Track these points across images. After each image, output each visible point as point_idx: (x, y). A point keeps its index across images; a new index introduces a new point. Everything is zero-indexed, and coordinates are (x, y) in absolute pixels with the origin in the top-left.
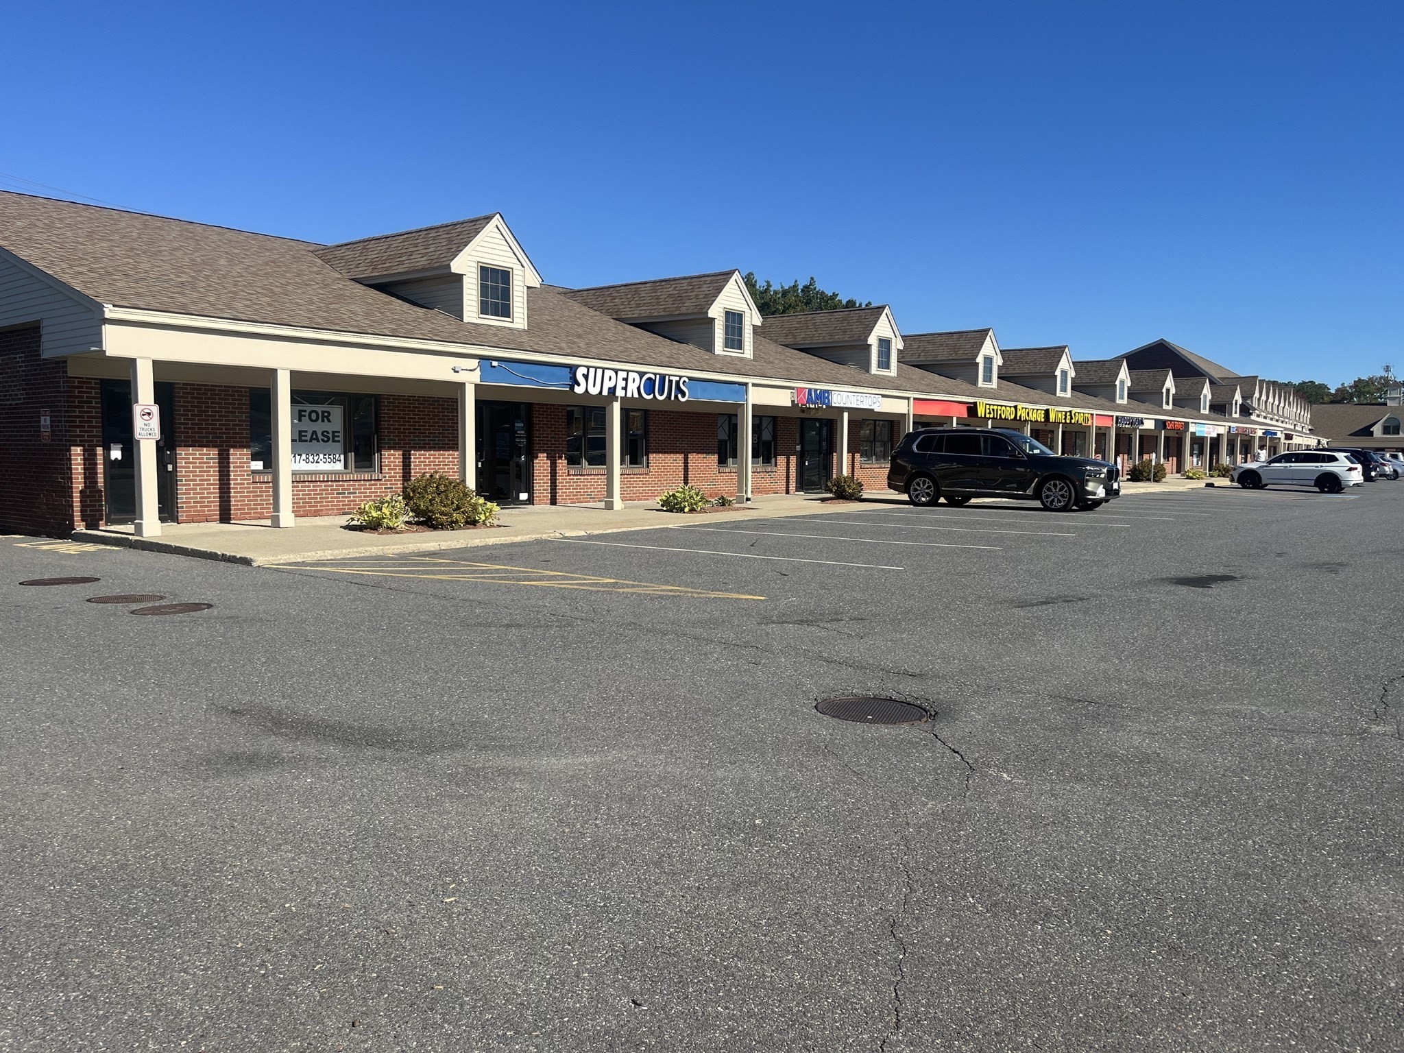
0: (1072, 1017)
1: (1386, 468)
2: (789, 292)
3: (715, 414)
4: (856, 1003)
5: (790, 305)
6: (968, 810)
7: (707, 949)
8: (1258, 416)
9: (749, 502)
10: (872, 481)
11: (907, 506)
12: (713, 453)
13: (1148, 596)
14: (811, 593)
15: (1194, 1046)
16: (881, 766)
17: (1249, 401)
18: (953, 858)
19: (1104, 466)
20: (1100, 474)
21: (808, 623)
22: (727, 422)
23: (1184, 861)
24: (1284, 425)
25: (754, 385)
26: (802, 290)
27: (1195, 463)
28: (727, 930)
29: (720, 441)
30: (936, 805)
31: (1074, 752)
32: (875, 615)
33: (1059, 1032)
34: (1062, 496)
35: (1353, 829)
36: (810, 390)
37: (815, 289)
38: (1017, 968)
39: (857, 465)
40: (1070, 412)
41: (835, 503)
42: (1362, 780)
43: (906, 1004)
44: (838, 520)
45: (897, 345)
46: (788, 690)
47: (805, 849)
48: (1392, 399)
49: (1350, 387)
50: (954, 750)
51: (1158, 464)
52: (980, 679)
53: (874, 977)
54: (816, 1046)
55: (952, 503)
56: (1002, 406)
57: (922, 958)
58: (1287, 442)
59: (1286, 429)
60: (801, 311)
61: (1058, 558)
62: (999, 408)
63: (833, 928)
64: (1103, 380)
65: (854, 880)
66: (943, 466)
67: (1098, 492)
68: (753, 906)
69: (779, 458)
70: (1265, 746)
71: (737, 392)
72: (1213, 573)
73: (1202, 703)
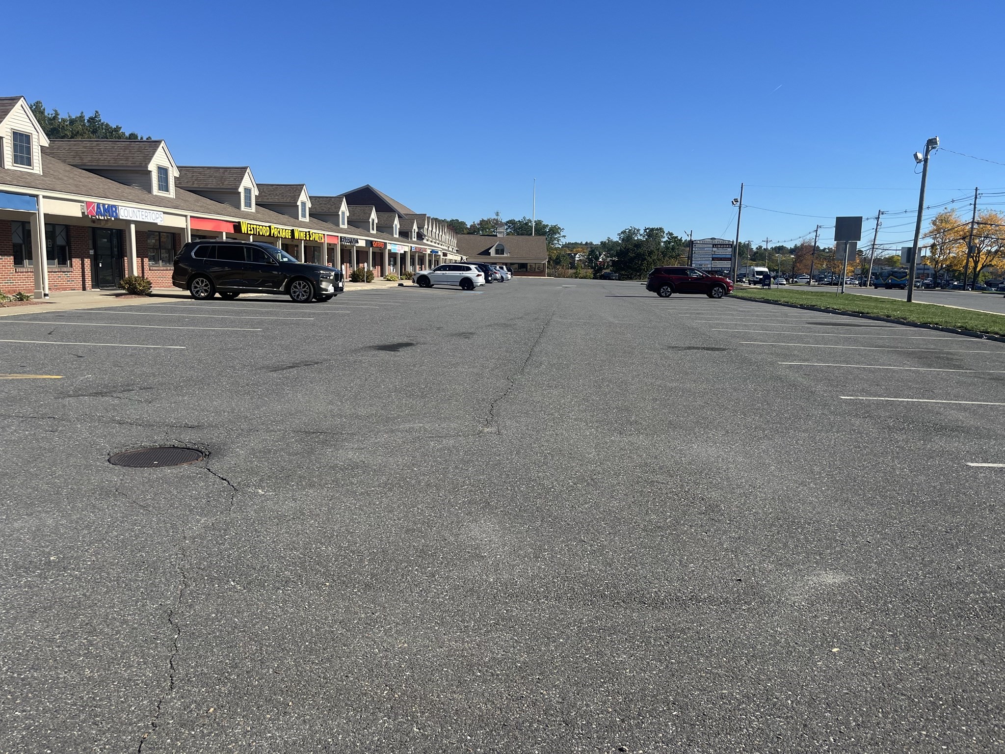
0: (301, 646)
1: (497, 275)
2: (76, 121)
3: (8, 221)
4: (138, 680)
5: (78, 132)
6: (232, 520)
7: (5, 669)
8: (427, 240)
9: (47, 297)
10: (160, 280)
11: (190, 300)
12: (8, 255)
13: (360, 358)
14: (106, 370)
15: (379, 644)
16: (164, 498)
17: (422, 230)
18: (220, 556)
19: (332, 271)
20: (330, 276)
21: (102, 394)
22: (21, 227)
23: (377, 528)
24: (442, 247)
25: (44, 197)
26: (88, 121)
27: (392, 270)
28: (24, 649)
29: (14, 245)
30: (208, 521)
31: (309, 468)
32: (161, 384)
33: (292, 659)
34: (305, 291)
35: (473, 491)
36: (98, 204)
37: (100, 121)
38: (264, 624)
39: (146, 267)
40: (309, 232)
41: (128, 298)
42: (478, 461)
43: (178, 669)
44: (131, 311)
45: (173, 173)
46: (83, 449)
47: (96, 572)
48: (500, 233)
49: (478, 224)
50: (222, 479)
51: (369, 270)
52: (244, 425)
53: (153, 657)
54: (104, 720)
55: (225, 297)
56: (259, 226)
57: (193, 633)
58: (444, 258)
59: (443, 249)
60: (88, 138)
61: (302, 335)
62: (258, 227)
63: (120, 628)
64: (331, 210)
65: (138, 588)
66: (216, 269)
67: (329, 289)
68: (48, 626)
69: (74, 260)
70: (427, 447)
71: (28, 202)
72: (400, 341)
73: (392, 425)
